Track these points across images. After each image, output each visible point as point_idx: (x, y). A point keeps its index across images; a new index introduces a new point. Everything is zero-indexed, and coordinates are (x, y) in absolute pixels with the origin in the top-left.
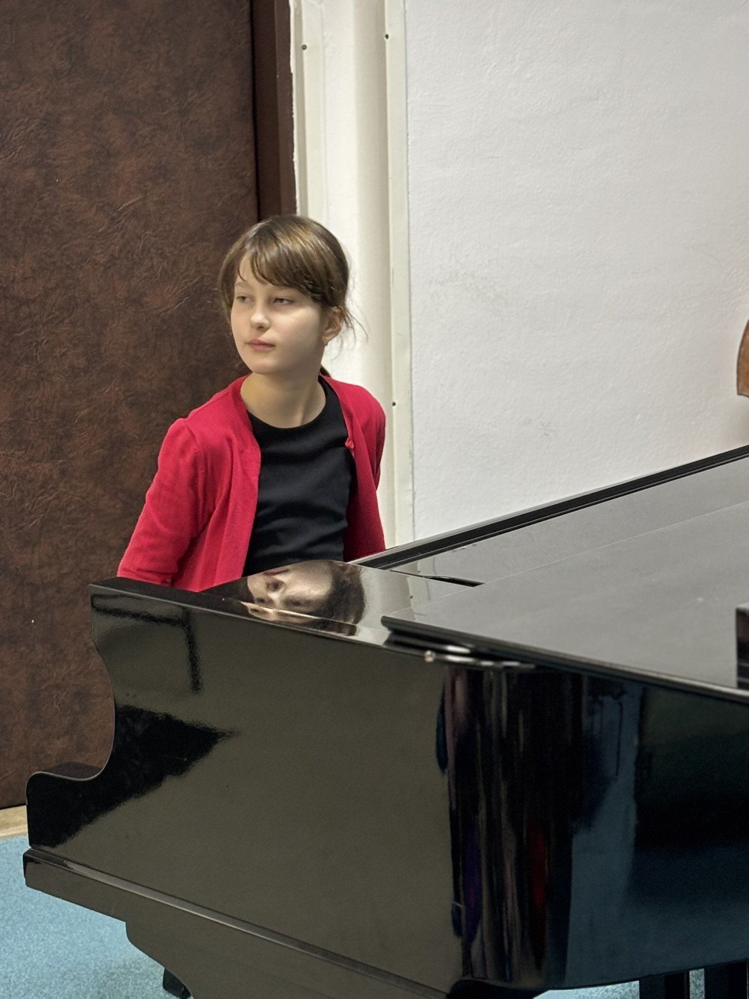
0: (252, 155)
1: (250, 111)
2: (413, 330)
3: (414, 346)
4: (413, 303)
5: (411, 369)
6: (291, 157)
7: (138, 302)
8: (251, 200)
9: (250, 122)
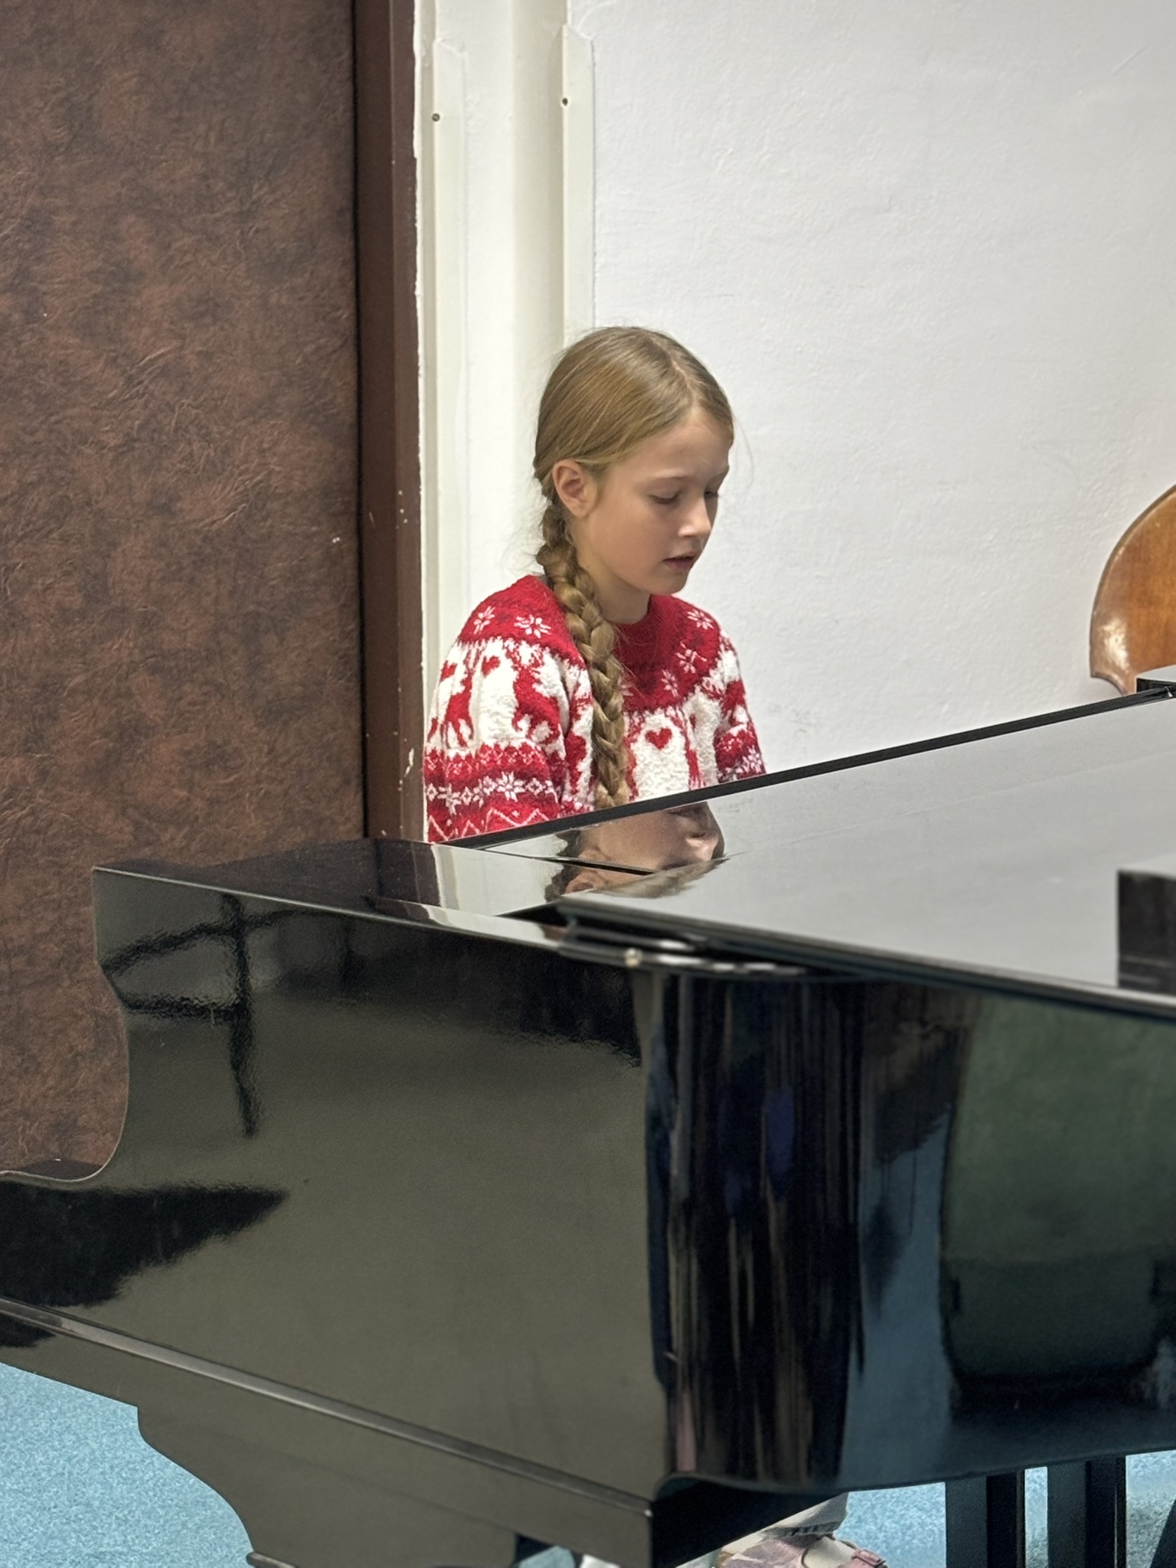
0: (351, 284)
1: (348, 216)
6: (412, 287)
7: (166, 509)
8: (347, 357)
9: (349, 234)
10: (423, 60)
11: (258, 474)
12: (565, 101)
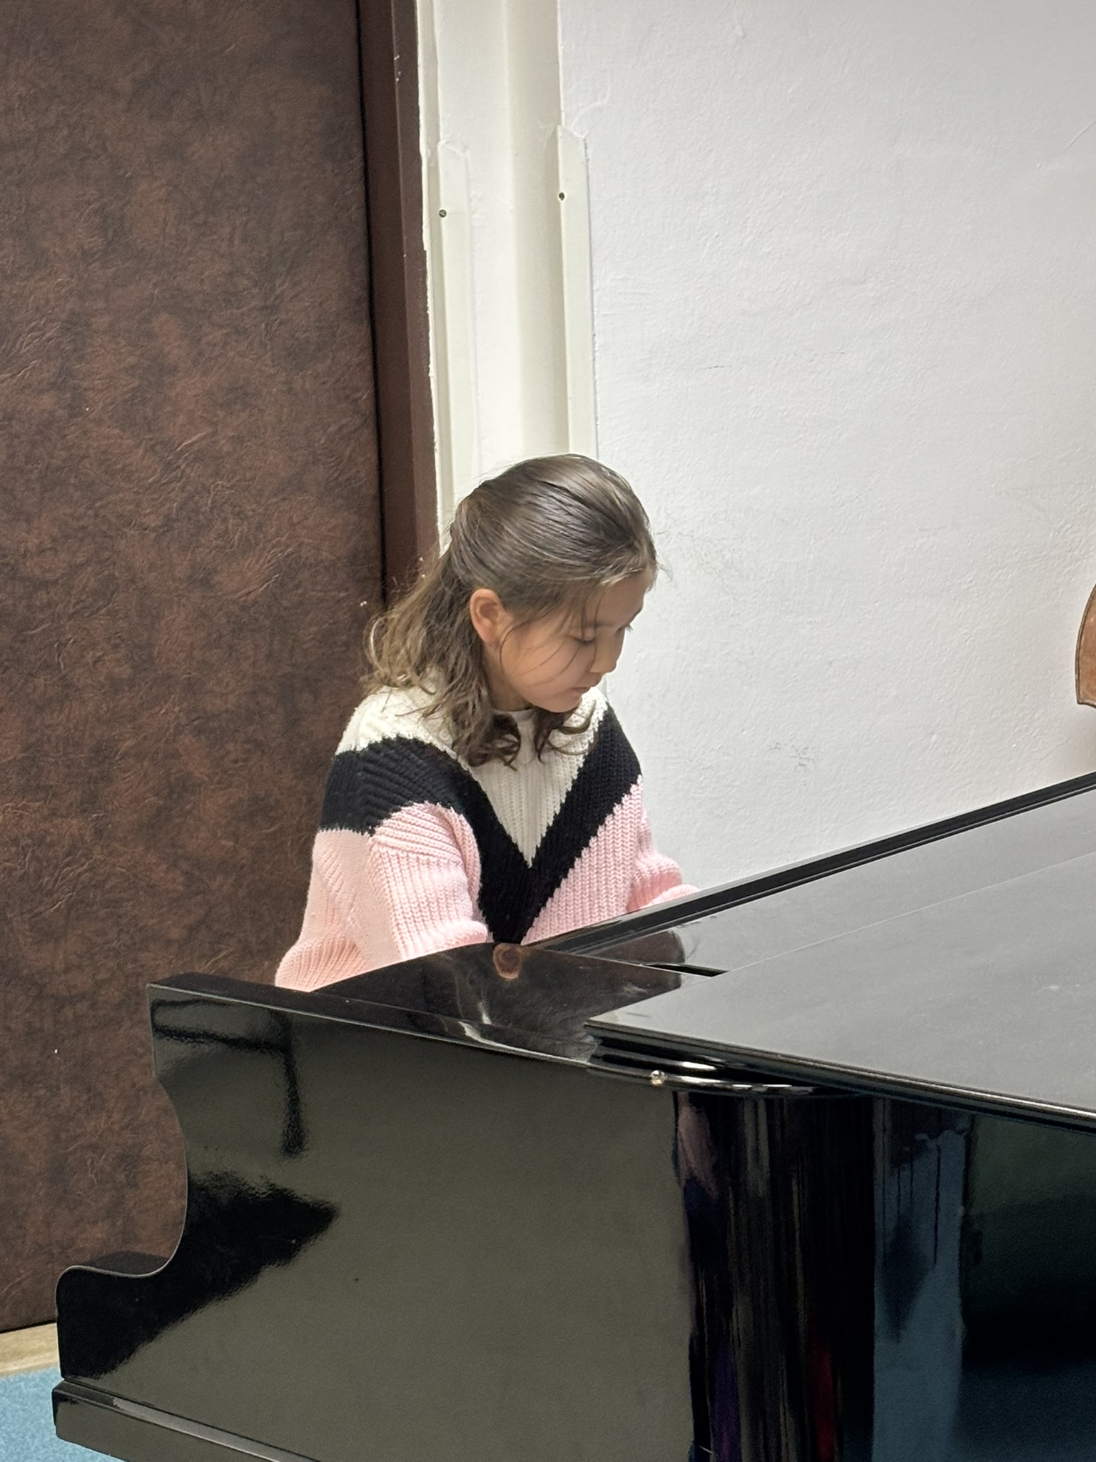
0: (369, 368)
1: (365, 305)
6: (425, 370)
7: (206, 583)
8: (368, 434)
9: (366, 322)
10: (429, 161)
11: (288, 546)
12: (562, 196)
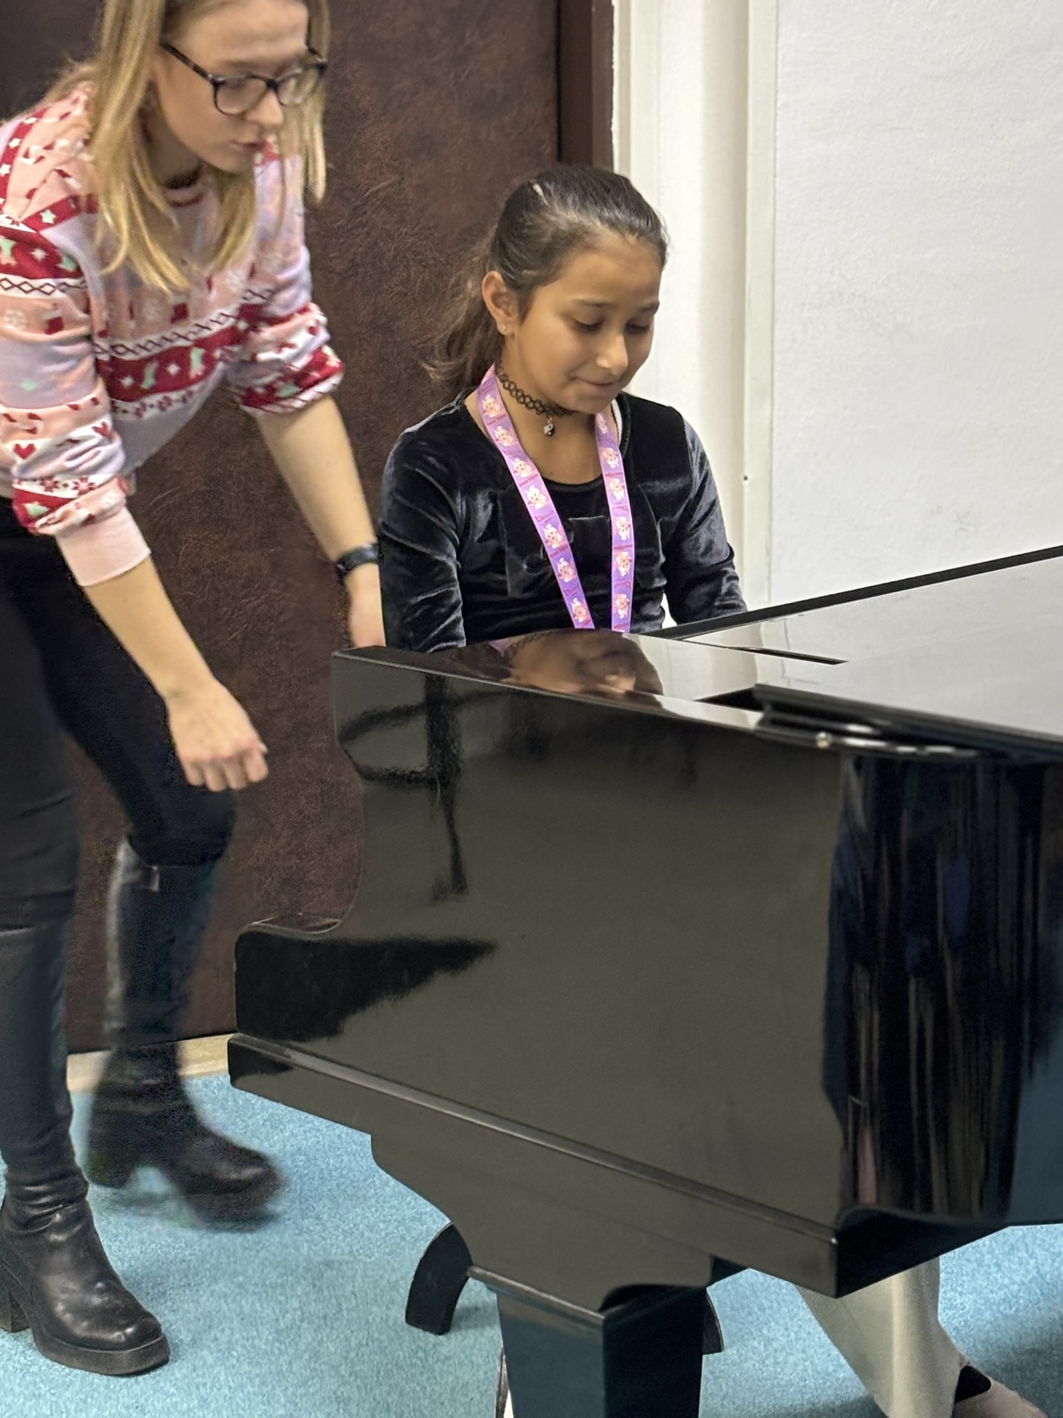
0: (553, 123)
1: (552, 59)
2: (776, 374)
3: (776, 395)
4: (777, 333)
5: (772, 430)
6: (608, 123)
7: (386, 328)
9: (552, 75)
